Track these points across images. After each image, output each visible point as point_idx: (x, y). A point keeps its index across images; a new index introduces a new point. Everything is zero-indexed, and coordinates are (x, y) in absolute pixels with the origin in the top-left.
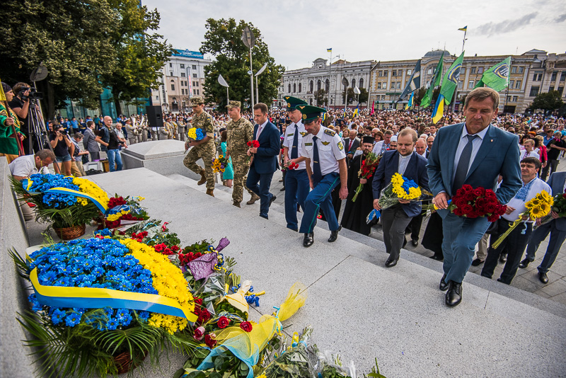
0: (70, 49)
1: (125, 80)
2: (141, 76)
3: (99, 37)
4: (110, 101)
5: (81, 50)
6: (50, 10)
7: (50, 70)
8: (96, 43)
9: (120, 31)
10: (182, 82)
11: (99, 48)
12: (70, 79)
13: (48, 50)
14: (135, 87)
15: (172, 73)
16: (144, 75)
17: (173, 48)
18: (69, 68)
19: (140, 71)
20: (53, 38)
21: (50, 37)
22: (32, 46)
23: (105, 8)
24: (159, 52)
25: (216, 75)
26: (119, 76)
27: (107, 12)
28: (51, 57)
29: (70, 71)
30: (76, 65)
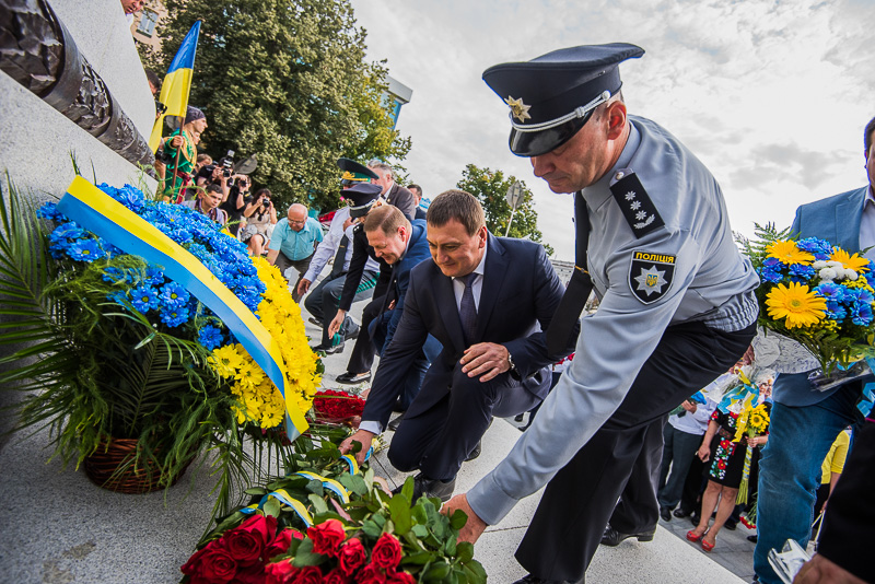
0: (293, 150)
3: (331, 149)
5: (305, 154)
6: (291, 104)
7: (260, 164)
8: (326, 153)
9: (358, 150)
11: (327, 159)
12: (278, 182)
13: (268, 143)
18: (283, 169)
20: (280, 132)
21: (278, 130)
22: (254, 134)
23: (352, 118)
27: (353, 124)
28: (269, 152)
29: (282, 172)
30: (292, 168)
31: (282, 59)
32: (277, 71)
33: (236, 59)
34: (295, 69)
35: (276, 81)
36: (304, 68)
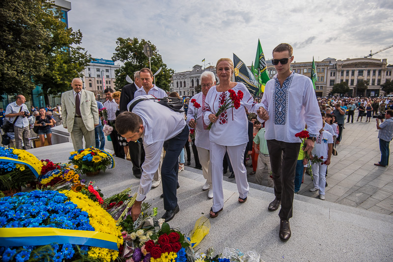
0: (10, 57)
1: (54, 79)
2: (66, 76)
4: (40, 95)
5: (19, 57)
8: (32, 53)
9: (51, 45)
10: (98, 81)
11: (33, 56)
12: (8, 78)
14: (61, 84)
15: (90, 75)
16: (69, 76)
17: (92, 57)
18: (8, 70)
19: (66, 73)
23: (40, 28)
24: (81, 59)
25: (124, 75)
26: (48, 76)
27: (42, 31)
30: (14, 68)
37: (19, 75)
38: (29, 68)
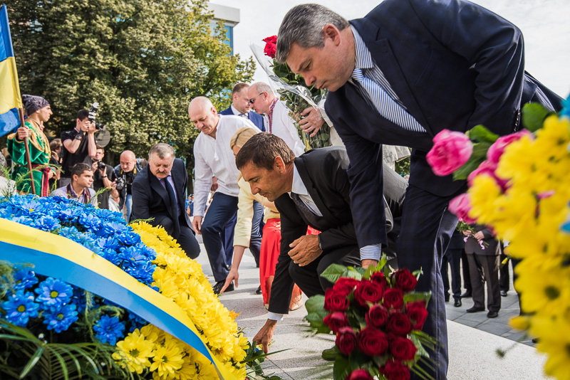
0: (140, 109)
3: (178, 95)
5: (153, 110)
6: (124, 64)
7: (113, 134)
8: (173, 101)
9: (204, 88)
11: (177, 107)
13: (114, 110)
18: (136, 132)
20: (123, 96)
21: (119, 95)
23: (188, 58)
27: (191, 63)
28: (117, 118)
29: (137, 135)
30: (145, 128)
31: (102, 23)
32: (100, 36)
33: (57, 39)
34: (117, 28)
35: (102, 47)
36: (126, 25)
37: (151, 139)
38: (168, 127)
